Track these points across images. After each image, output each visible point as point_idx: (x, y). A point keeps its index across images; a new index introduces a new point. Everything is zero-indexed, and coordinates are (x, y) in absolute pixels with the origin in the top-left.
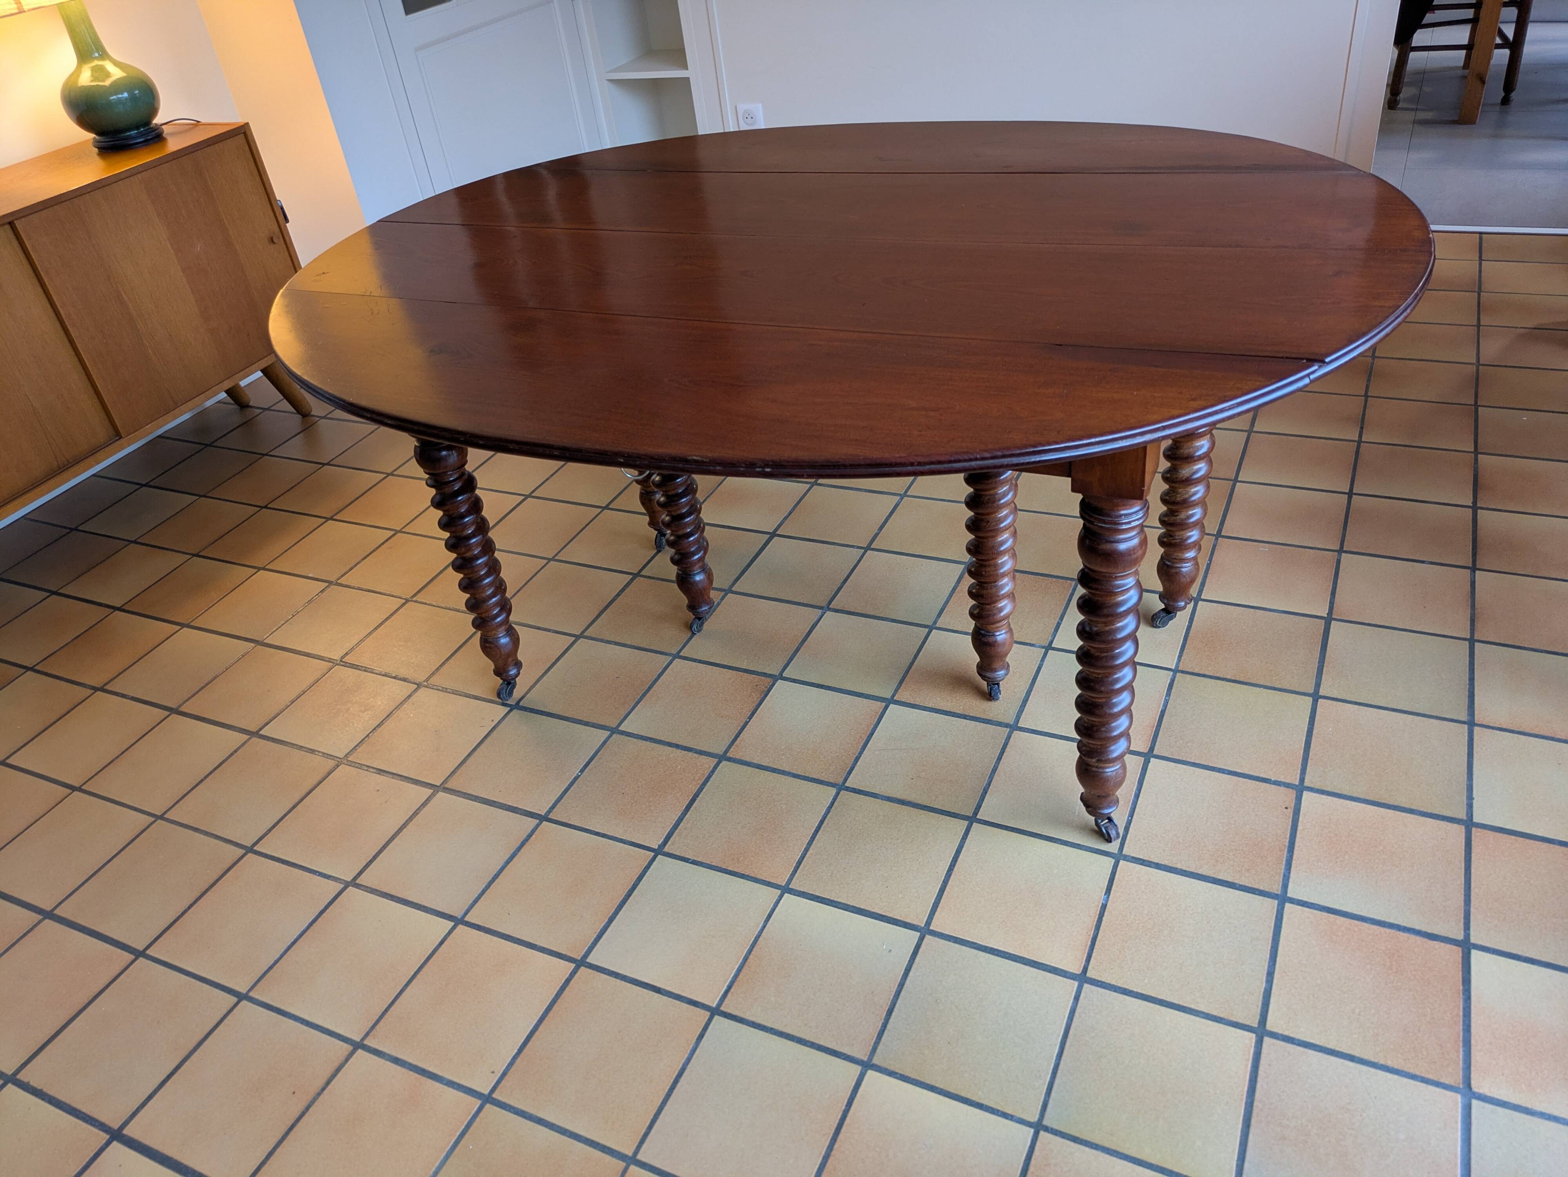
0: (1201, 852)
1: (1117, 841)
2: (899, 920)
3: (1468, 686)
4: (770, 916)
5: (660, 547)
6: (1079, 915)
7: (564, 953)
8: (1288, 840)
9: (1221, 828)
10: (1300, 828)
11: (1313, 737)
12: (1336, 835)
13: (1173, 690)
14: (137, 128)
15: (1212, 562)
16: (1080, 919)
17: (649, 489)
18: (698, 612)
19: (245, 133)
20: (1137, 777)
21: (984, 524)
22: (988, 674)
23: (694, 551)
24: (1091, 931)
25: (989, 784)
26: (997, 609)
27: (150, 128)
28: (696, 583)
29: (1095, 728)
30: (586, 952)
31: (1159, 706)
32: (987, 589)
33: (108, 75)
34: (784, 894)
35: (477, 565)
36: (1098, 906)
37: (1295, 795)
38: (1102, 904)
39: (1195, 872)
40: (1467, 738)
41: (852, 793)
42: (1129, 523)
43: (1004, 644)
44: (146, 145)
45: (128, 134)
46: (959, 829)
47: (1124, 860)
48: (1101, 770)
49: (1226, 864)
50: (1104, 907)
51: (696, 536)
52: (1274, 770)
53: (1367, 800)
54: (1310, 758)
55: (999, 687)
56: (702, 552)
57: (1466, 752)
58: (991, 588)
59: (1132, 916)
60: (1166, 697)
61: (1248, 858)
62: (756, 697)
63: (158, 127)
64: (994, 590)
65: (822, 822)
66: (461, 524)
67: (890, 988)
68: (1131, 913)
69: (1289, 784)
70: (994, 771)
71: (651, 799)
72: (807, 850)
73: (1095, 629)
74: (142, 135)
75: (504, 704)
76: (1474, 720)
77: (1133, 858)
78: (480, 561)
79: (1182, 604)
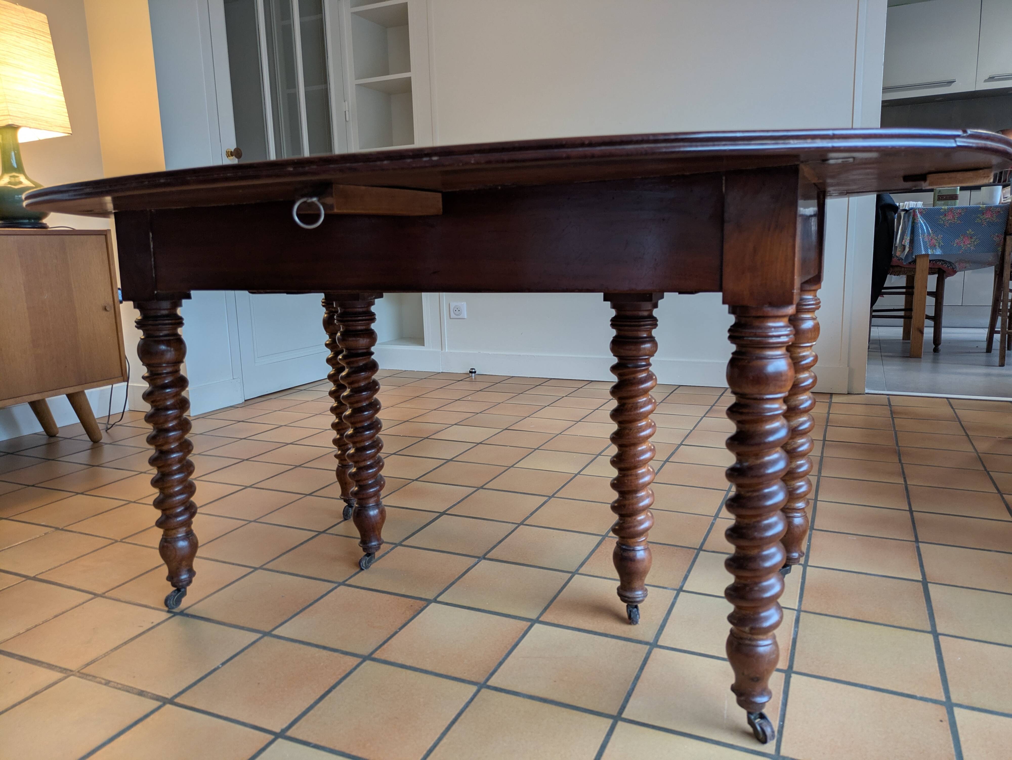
1: (772, 742)
5: (347, 515)
8: (954, 750)
9: (879, 736)
11: (945, 663)
13: (800, 624)
14: (29, 219)
15: (811, 544)
17: (345, 463)
18: (368, 547)
19: (106, 235)
20: (781, 688)
21: (627, 431)
22: (628, 594)
23: (370, 484)
25: (633, 689)
26: (638, 521)
28: (370, 517)
29: (748, 588)
31: (790, 634)
32: (629, 500)
33: (19, 183)
35: (172, 458)
37: (946, 710)
41: (492, 691)
42: (779, 336)
43: (643, 560)
45: (22, 221)
46: (605, 725)
48: (754, 643)
51: (374, 470)
54: (948, 680)
55: (638, 610)
56: (378, 488)
58: (632, 499)
60: (795, 628)
62: (409, 614)
64: (635, 500)
65: (459, 715)
66: (166, 415)
69: (936, 700)
70: (637, 678)
71: (286, 689)
72: (440, 739)
73: (746, 464)
75: (168, 612)
78: (174, 455)
79: (795, 555)
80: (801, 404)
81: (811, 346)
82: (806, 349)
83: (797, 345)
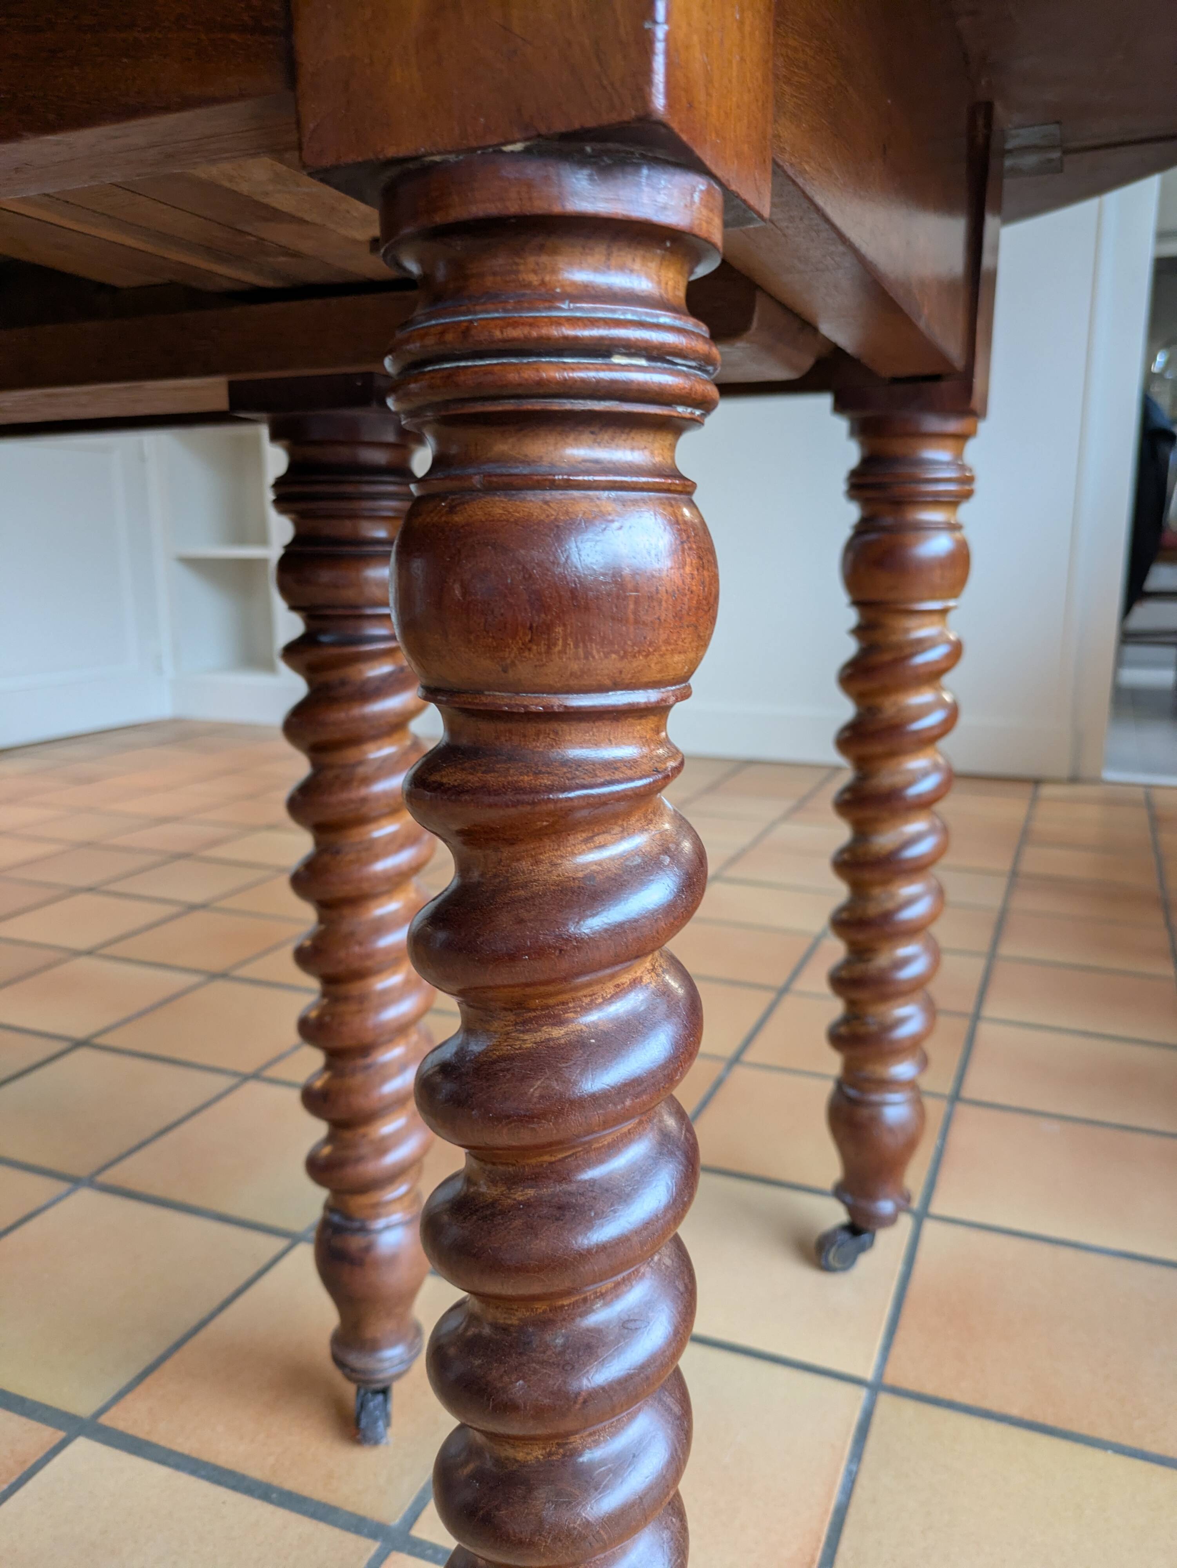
22: (359, 1362)
43: (392, 1260)
55: (386, 1400)
79: (886, 1206)
80: (910, 784)
81: (944, 612)
82: (926, 620)
83: (902, 607)
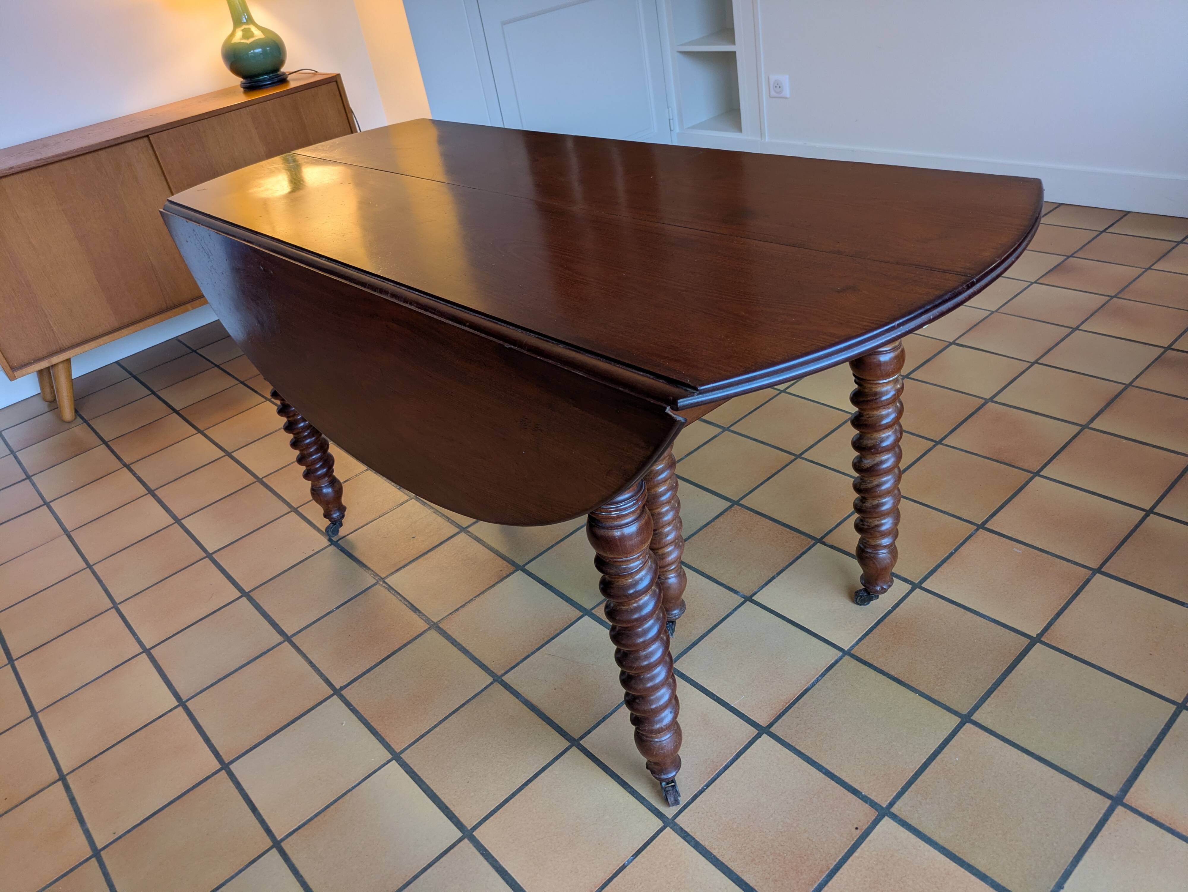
0: (745, 845)
1: (678, 806)
2: (455, 816)
3: (1142, 757)
4: (370, 776)
6: (597, 868)
7: (221, 754)
8: (835, 863)
9: (780, 827)
10: (856, 854)
11: (934, 761)
12: (887, 875)
13: (830, 672)
14: (269, 74)
15: (956, 553)
16: (596, 872)
19: (336, 82)
20: (739, 748)
24: (596, 887)
25: (611, 714)
27: (277, 74)
30: (234, 759)
31: (808, 683)
33: (252, 35)
34: (393, 760)
36: (618, 866)
37: (874, 818)
38: (624, 864)
39: (726, 863)
40: (1101, 816)
41: (502, 687)
44: (272, 86)
45: (262, 78)
46: (559, 747)
47: (671, 828)
49: (760, 867)
50: (624, 867)
52: (871, 784)
53: (944, 848)
54: (915, 783)
57: (1090, 831)
59: (641, 886)
60: (819, 676)
61: (785, 868)
63: (284, 74)
67: (406, 876)
68: (641, 884)
69: (876, 803)
71: (364, 646)
72: (435, 727)
74: (271, 79)
75: (329, 539)
76: (1124, 798)
77: (681, 829)
